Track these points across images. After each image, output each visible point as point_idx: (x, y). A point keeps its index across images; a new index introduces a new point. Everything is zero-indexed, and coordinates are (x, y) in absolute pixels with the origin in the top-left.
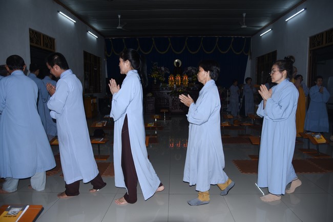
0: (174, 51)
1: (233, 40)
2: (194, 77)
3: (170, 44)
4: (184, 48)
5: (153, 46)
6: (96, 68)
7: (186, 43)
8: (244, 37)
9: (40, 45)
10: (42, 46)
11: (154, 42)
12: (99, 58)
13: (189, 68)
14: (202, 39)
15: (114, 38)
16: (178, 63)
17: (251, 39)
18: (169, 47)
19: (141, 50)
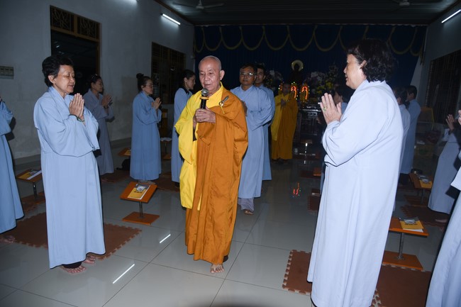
0: (293, 45)
1: (394, 29)
3: (289, 35)
4: (310, 43)
5: (262, 38)
6: (173, 68)
7: (314, 34)
8: (413, 26)
9: (73, 30)
10: (75, 34)
11: (264, 32)
12: (182, 54)
13: (314, 74)
14: (341, 27)
15: (207, 26)
16: (297, 66)
17: (427, 29)
18: (287, 40)
19: (244, 44)
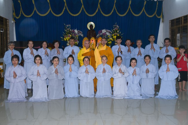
0: (86, 13)
1: (145, 3)
2: (109, 40)
3: (83, 6)
4: (97, 11)
5: (65, 8)
6: (2, 30)
7: (99, 5)
11: (65, 4)
12: (6, 20)
13: (104, 31)
16: (91, 26)
17: (163, 2)
18: (81, 9)
19: (52, 12)
